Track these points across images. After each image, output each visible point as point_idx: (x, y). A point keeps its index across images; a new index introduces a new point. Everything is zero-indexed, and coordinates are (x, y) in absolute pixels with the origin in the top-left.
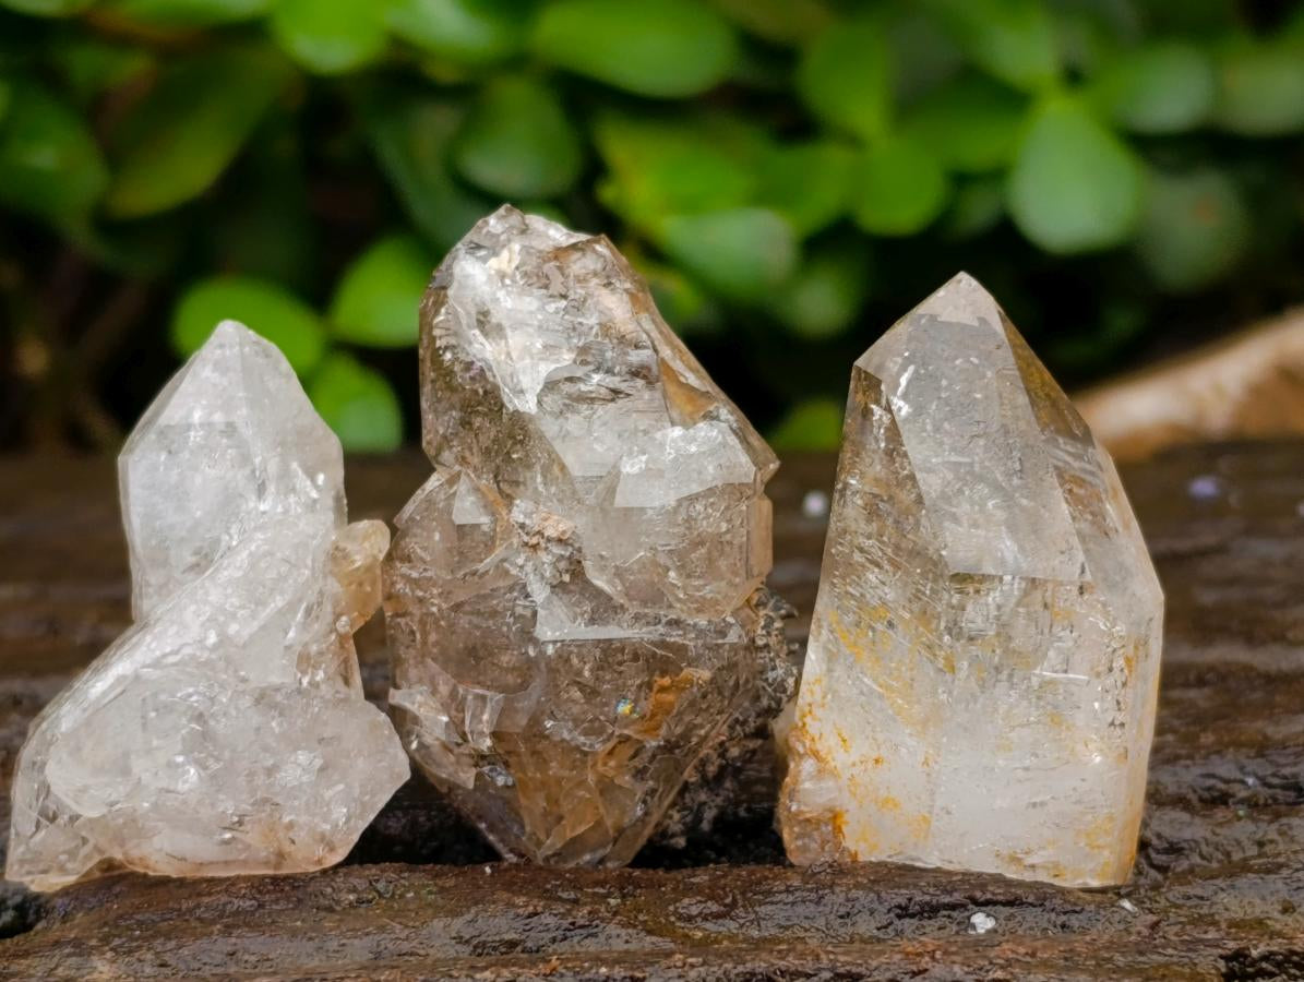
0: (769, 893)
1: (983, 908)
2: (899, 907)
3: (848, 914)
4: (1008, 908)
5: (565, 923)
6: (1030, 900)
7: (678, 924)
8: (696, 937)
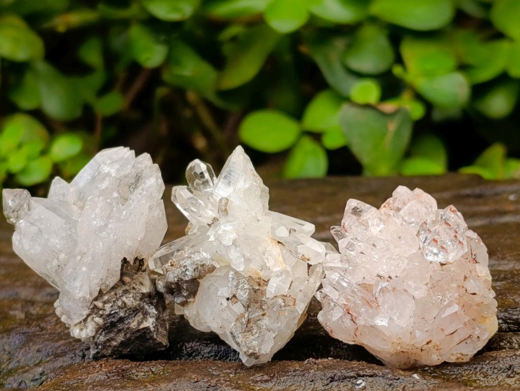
0: (287, 372)
1: (362, 378)
2: (331, 378)
3: (313, 380)
4: (371, 378)
5: (207, 385)
6: (380, 375)
7: (252, 384)
8: (256, 390)
